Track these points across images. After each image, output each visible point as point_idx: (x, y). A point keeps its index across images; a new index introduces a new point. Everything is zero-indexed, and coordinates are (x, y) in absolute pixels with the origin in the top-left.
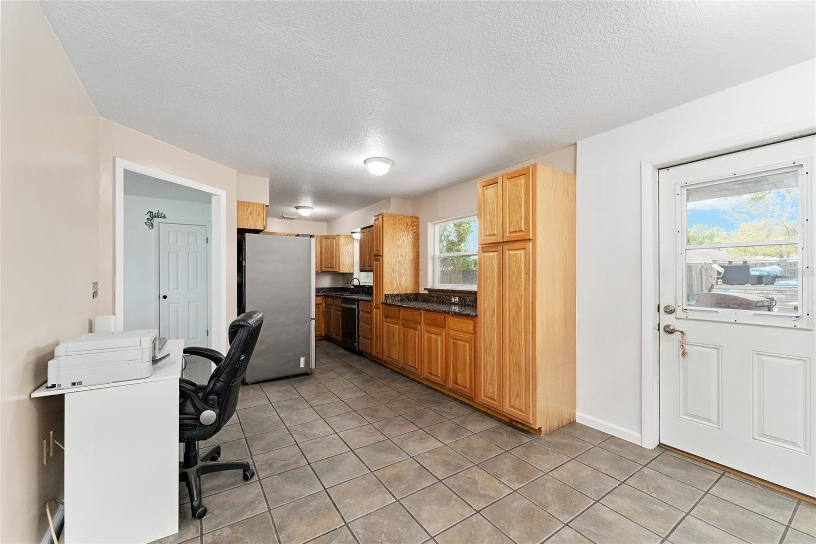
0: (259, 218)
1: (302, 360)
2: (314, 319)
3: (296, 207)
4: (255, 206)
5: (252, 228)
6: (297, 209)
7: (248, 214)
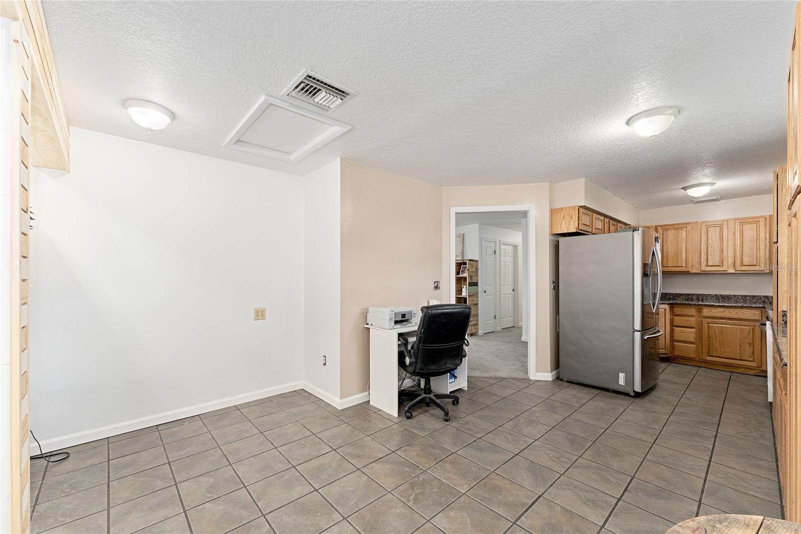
0: (572, 220)
1: (622, 376)
2: (639, 331)
3: (683, 188)
4: (568, 210)
5: (565, 232)
6: (685, 190)
7: (561, 218)
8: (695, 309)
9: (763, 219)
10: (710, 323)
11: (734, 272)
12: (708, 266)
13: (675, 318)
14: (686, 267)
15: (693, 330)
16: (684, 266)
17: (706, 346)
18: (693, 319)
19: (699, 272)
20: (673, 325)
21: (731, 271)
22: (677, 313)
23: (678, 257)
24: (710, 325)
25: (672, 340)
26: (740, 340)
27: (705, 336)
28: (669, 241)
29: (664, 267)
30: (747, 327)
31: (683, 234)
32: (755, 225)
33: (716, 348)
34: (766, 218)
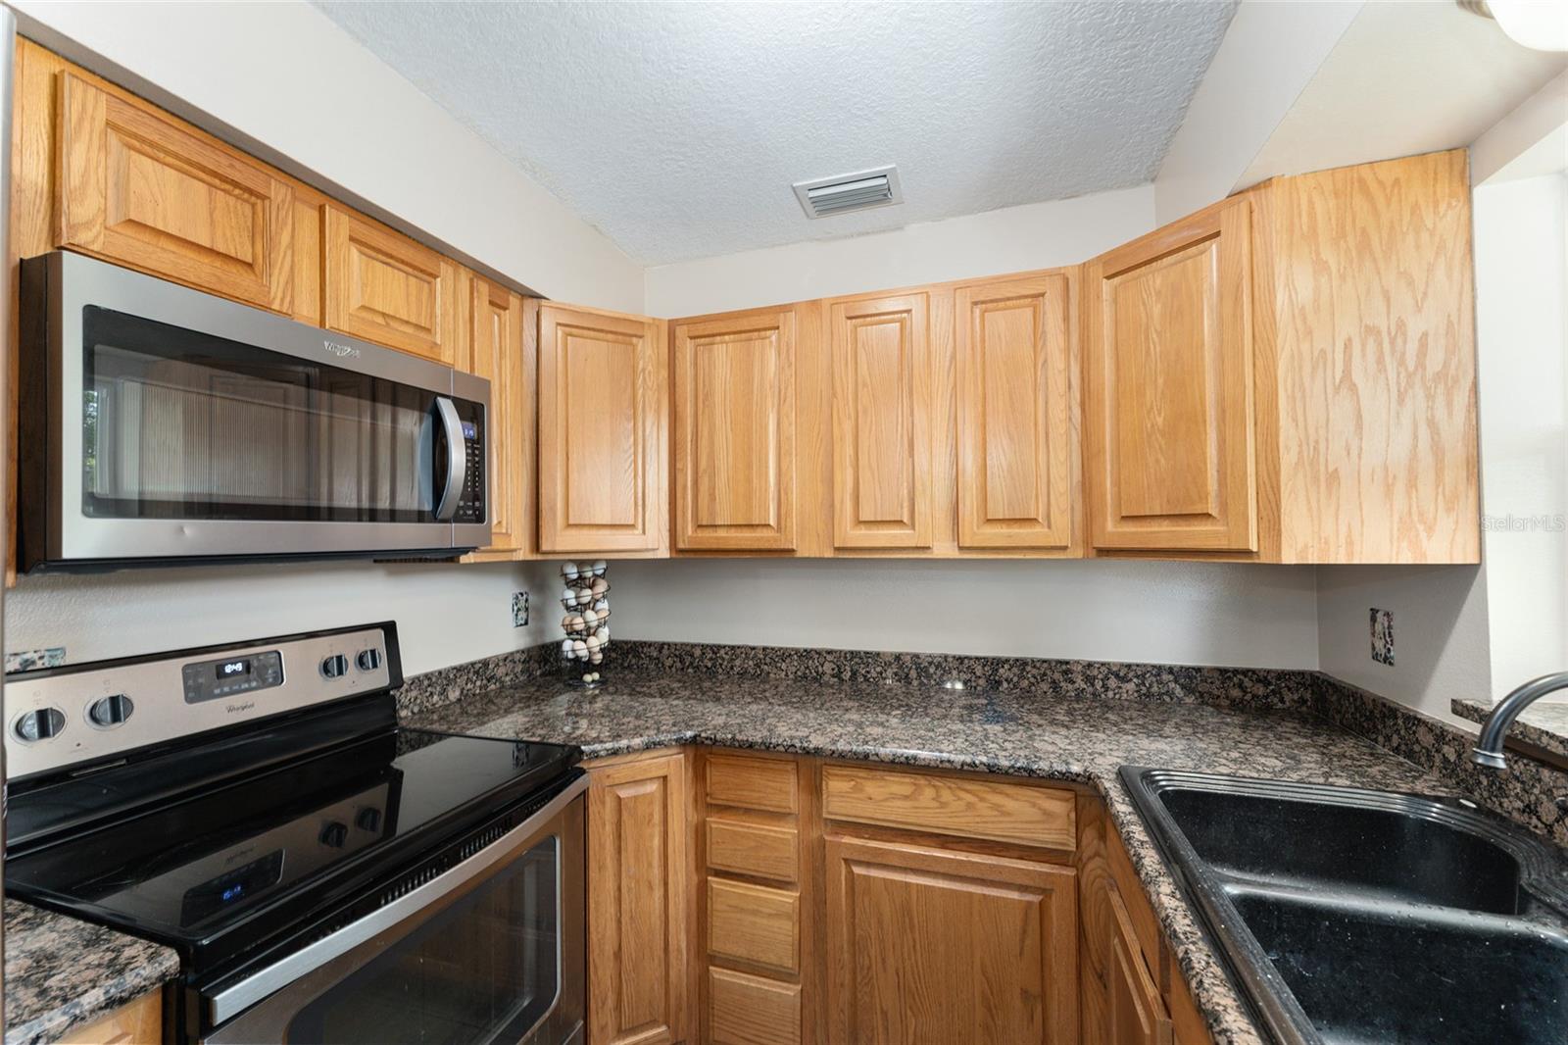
8: (793, 779)
9: (1059, 284)
10: (860, 863)
11: (956, 554)
12: (859, 523)
13: (715, 822)
14: (779, 529)
15: (788, 898)
16: (772, 523)
17: (846, 995)
18: (788, 831)
19: (829, 554)
20: (705, 868)
21: (944, 549)
22: (721, 797)
23: (749, 480)
24: (857, 870)
25: (705, 956)
26: (984, 973)
27: (839, 935)
28: (718, 398)
29: (700, 526)
30: (1014, 895)
31: (769, 356)
32: (1029, 312)
33: (884, 1013)
34: (1066, 281)
